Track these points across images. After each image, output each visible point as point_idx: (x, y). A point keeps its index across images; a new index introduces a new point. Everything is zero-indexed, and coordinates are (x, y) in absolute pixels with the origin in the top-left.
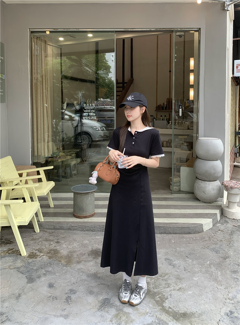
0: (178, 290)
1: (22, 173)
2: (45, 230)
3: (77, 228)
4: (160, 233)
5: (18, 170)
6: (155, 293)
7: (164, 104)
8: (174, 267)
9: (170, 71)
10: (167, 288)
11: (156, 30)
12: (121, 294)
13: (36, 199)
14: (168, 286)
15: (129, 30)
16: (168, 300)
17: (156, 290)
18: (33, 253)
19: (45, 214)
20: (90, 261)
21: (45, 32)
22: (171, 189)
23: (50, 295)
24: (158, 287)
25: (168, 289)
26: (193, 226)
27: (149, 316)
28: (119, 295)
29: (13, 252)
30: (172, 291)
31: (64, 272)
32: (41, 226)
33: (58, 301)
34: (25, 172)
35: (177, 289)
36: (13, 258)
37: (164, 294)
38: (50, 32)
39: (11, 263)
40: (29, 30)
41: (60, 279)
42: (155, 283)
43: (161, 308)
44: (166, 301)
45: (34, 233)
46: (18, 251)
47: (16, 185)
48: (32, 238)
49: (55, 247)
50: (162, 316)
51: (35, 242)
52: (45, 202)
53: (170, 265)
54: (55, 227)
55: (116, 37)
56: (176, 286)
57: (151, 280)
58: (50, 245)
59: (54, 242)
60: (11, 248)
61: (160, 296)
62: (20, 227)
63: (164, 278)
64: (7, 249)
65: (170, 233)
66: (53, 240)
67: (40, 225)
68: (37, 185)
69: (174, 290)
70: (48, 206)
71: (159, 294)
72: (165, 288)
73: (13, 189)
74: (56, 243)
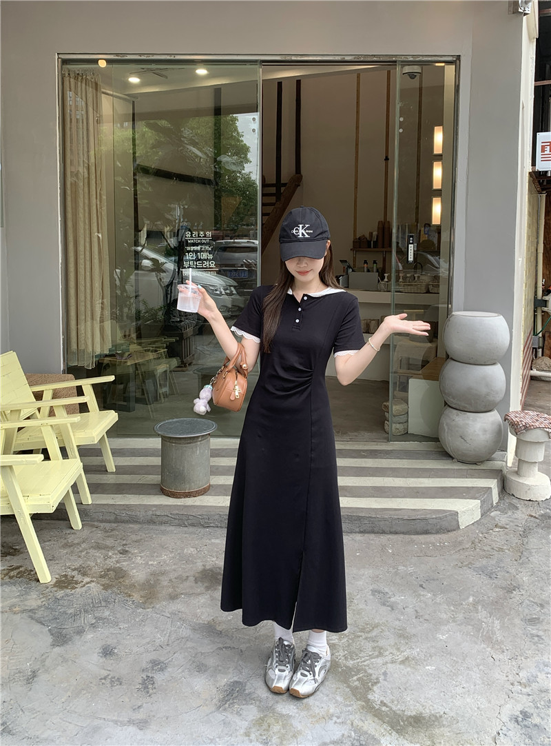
0: (402, 662)
1: (43, 391)
2: (96, 523)
3: (170, 518)
4: (361, 532)
5: (31, 385)
6: (350, 669)
7: (371, 234)
8: (393, 609)
9: (387, 159)
10: (377, 657)
11: (356, 60)
12: (270, 672)
13: (74, 452)
14: (380, 652)
15: (294, 58)
16: (379, 685)
17: (352, 662)
18: (66, 576)
19: (95, 488)
20: (199, 594)
21: (96, 61)
22: (386, 430)
23: (105, 673)
24: (357, 655)
25: (380, 661)
26: (434, 516)
27: (336, 722)
28: (265, 675)
29: (20, 575)
30: (389, 665)
31: (137, 620)
32: (87, 515)
33: (125, 687)
34: (48, 389)
35: (401, 660)
36: (20, 589)
37: (370, 671)
38: (108, 61)
39: (14, 600)
40: (57, 57)
41: (128, 637)
42: (349, 645)
43: (364, 703)
44: (375, 688)
45: (71, 530)
46: (32, 571)
47: (28, 418)
48: (65, 541)
49: (117, 562)
50: (366, 722)
51: (72, 552)
52: (94, 461)
53: (384, 605)
54: (119, 517)
55: (261, 75)
56: (398, 654)
57: (340, 639)
58: (106, 557)
59: (116, 552)
60: (15, 565)
61: (361, 675)
62: (36, 518)
63: (369, 635)
64: (6, 567)
65: (384, 532)
66: (112, 548)
67: (84, 512)
68: (77, 418)
69: (393, 662)
70: (103, 470)
71: (358, 671)
72: (371, 657)
73: (20, 429)
74: (121, 553)
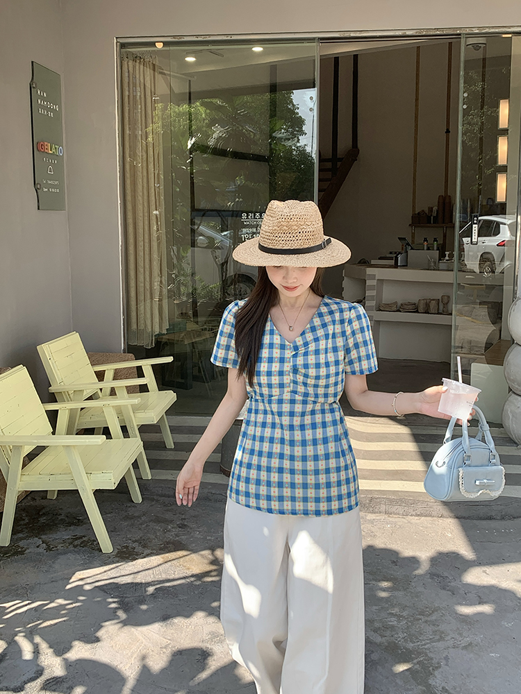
0: (465, 648)
1: (104, 371)
2: (155, 497)
4: (417, 515)
5: (93, 364)
6: (409, 651)
8: (454, 594)
10: (439, 640)
11: (418, 34)
14: (441, 637)
15: (353, 35)
16: (440, 670)
17: (412, 645)
18: (127, 547)
19: (153, 464)
21: (153, 44)
23: (165, 642)
24: (417, 638)
25: (441, 645)
29: (84, 544)
30: (451, 650)
31: (196, 592)
32: (146, 489)
33: (185, 657)
34: (109, 369)
35: (463, 645)
36: (84, 557)
37: (431, 655)
38: (165, 44)
40: (115, 41)
41: (188, 608)
42: (408, 628)
43: (424, 688)
44: (436, 673)
45: (132, 503)
46: (94, 541)
48: (126, 514)
49: (177, 535)
51: (133, 525)
52: (153, 437)
53: (444, 589)
56: (461, 639)
57: (399, 621)
58: (166, 531)
59: (175, 526)
60: (79, 534)
61: (422, 659)
62: (98, 493)
63: (429, 619)
64: (70, 537)
66: (171, 521)
67: (143, 485)
68: (137, 400)
69: (454, 647)
70: (161, 446)
71: (419, 654)
72: (432, 641)
74: (180, 527)
